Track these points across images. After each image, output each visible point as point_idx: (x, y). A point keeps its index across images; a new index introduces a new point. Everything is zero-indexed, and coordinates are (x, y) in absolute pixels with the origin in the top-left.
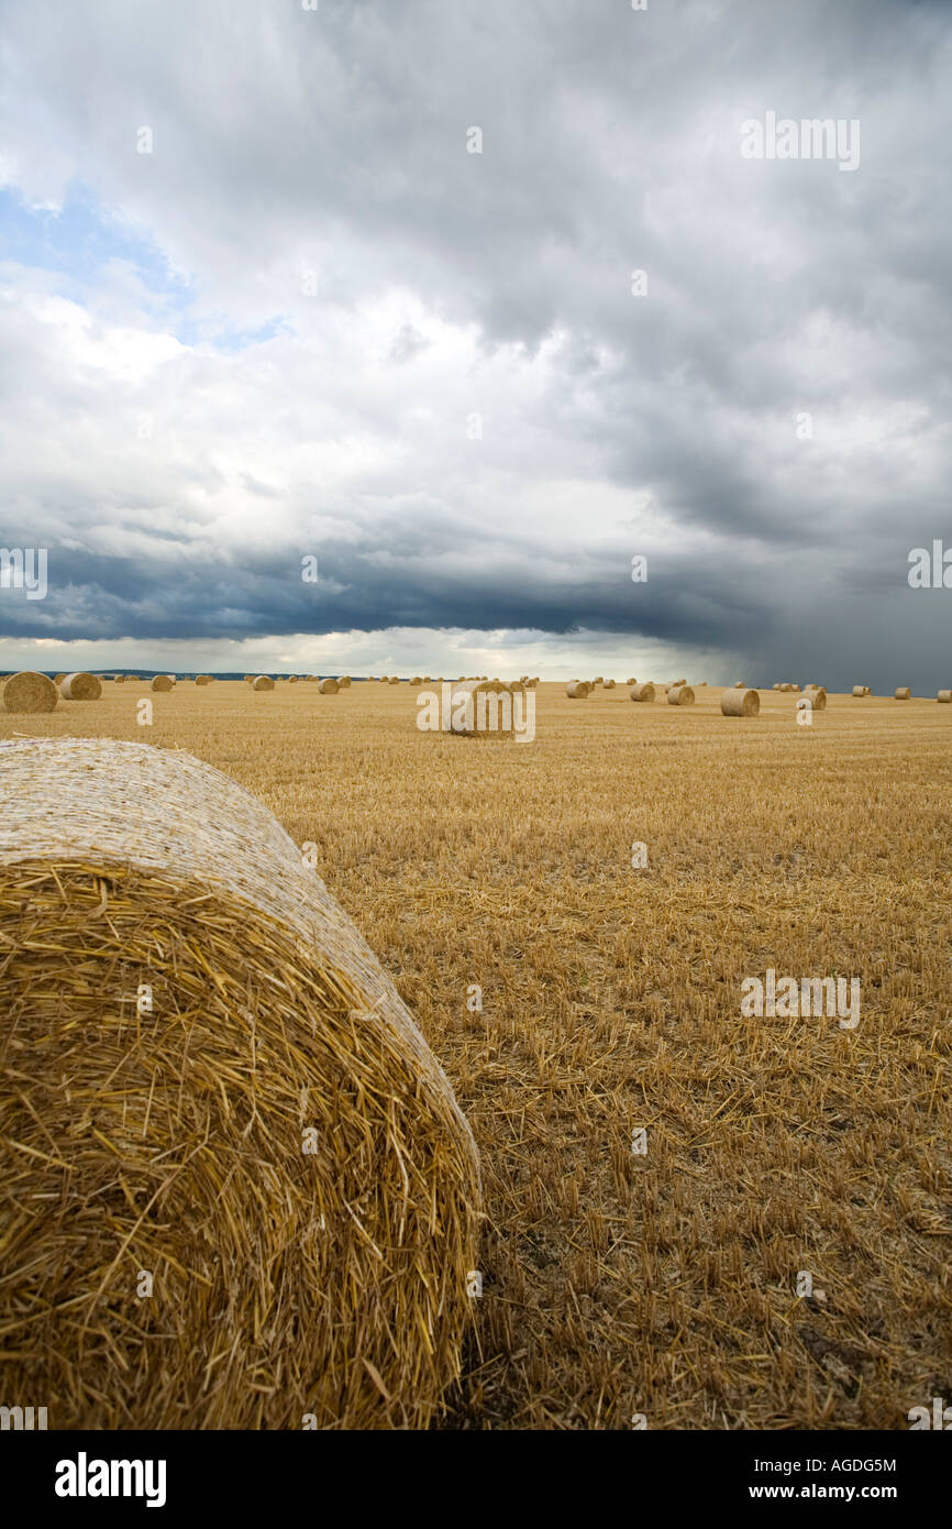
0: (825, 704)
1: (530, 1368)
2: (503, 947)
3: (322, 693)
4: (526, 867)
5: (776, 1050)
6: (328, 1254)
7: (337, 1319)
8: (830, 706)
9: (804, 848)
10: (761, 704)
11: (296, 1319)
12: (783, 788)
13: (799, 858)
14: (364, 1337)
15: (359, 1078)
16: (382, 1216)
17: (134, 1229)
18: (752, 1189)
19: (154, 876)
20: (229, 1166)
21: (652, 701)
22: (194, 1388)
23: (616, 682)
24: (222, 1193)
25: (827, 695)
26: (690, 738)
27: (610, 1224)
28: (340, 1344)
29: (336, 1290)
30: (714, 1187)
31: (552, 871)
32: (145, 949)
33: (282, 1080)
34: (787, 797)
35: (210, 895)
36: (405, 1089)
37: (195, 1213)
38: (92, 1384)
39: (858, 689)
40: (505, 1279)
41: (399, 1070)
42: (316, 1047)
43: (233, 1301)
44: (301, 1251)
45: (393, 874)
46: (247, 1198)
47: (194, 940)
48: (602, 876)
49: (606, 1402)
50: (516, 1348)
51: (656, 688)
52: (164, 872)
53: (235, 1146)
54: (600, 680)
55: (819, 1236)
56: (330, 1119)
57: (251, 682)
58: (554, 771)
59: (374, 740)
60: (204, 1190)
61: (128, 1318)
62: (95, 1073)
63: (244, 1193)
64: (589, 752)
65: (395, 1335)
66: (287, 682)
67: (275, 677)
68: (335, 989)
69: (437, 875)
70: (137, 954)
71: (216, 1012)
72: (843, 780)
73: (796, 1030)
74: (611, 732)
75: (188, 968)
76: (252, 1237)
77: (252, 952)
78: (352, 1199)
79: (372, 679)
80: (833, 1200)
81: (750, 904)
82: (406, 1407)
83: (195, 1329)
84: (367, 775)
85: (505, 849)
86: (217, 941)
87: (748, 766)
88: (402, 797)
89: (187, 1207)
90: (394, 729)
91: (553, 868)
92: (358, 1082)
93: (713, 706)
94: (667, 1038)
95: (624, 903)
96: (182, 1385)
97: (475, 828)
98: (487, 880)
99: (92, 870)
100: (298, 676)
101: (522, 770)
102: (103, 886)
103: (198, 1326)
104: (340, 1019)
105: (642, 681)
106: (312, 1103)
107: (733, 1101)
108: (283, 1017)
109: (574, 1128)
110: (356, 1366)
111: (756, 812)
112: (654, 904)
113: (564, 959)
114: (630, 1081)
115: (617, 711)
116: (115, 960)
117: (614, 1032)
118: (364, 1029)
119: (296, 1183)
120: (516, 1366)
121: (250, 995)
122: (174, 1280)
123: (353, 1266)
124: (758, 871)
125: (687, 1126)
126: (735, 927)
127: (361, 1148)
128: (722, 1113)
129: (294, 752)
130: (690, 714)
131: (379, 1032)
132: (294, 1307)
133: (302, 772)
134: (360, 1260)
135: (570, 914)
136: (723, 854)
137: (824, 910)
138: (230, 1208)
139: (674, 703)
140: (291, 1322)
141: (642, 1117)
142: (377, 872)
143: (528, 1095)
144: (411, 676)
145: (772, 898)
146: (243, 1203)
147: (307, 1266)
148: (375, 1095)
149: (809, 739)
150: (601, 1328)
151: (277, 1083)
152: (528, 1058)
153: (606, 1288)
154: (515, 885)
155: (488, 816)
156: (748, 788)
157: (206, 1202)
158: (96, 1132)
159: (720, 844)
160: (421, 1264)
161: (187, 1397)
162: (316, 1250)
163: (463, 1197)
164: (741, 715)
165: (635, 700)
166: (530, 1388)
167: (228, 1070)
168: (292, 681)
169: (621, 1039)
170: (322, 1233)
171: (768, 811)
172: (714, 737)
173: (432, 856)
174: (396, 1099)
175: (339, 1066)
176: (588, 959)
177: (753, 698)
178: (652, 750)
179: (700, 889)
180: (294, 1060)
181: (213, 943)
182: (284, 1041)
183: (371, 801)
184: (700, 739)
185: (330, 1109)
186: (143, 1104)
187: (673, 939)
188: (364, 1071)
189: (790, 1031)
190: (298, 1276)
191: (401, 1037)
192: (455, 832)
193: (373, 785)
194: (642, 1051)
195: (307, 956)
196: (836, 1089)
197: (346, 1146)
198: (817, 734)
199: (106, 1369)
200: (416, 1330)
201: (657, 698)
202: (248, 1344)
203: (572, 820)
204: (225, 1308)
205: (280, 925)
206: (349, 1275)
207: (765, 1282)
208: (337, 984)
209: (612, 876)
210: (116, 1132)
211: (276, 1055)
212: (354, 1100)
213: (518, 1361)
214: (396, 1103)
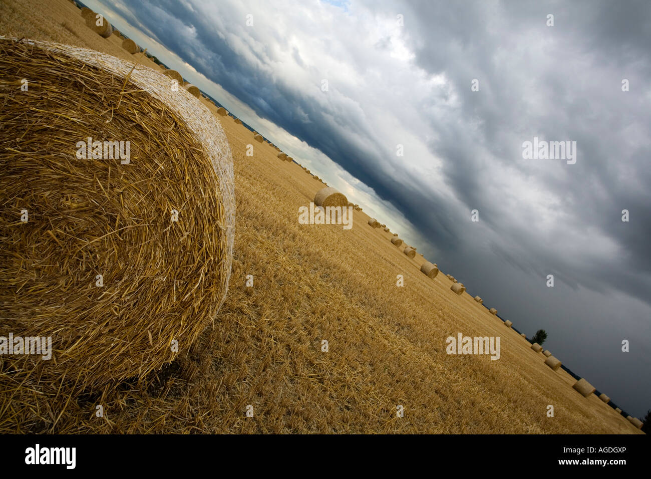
0: (461, 294)
1: (192, 390)
2: (278, 278)
3: (278, 157)
4: (306, 261)
5: (346, 374)
6: (159, 291)
7: (148, 313)
8: (462, 296)
9: (411, 328)
10: (437, 276)
11: (137, 301)
12: (420, 306)
13: (406, 330)
14: (152, 326)
15: (206, 243)
16: (183, 293)
17: (112, 233)
18: (303, 402)
19: (190, 133)
20: (150, 238)
21: (398, 247)
22: (96, 296)
23: (390, 231)
24: (143, 244)
25: (464, 292)
26: (401, 268)
27: (248, 376)
28: (144, 321)
29: (154, 303)
30: (291, 392)
31: (314, 270)
32: (173, 152)
33: (183, 225)
34: (419, 310)
35: (202, 151)
36: (217, 259)
37: (131, 244)
38: (71, 268)
39: (478, 298)
40: (202, 364)
41: (219, 252)
42: (200, 222)
43: (123, 280)
44: (152, 282)
45: (257, 230)
46: (149, 251)
47: (188, 161)
48: (331, 284)
49: (209, 414)
50: (191, 382)
51: (403, 244)
52: (194, 134)
53: (156, 234)
54: (384, 226)
55: (314, 428)
56: (189, 248)
57: (255, 135)
58: (342, 241)
59: (285, 186)
60: (138, 239)
61: (93, 258)
62: (133, 178)
63: (149, 250)
64: (360, 245)
65: (161, 333)
66: (268, 144)
67: (265, 139)
68: (218, 210)
69: (273, 241)
70: (169, 152)
71: (179, 188)
72: (444, 320)
73: (358, 373)
74: (374, 245)
75: (181, 169)
76: (142, 266)
77: (202, 178)
78: (178, 279)
79: (300, 165)
80: (327, 424)
81: (376, 329)
82: (150, 358)
83: (107, 280)
84: (273, 194)
85: (303, 251)
86: (194, 167)
87: (414, 291)
88: (280, 209)
89: (130, 241)
90: (295, 187)
91: (316, 269)
92: (205, 244)
93: (419, 265)
94: (312, 344)
95: (331, 296)
96: (93, 292)
97: (298, 237)
98: (289, 255)
99: (174, 117)
100: (274, 145)
101: (331, 233)
102: (174, 124)
103: (109, 279)
104: (213, 220)
105: (400, 237)
106: (187, 239)
107: (318, 376)
108: (197, 206)
109: (259, 344)
110: (144, 331)
111: (404, 305)
112: (342, 304)
113: (296, 297)
114: (288, 345)
115: (382, 241)
116: (162, 148)
117: (295, 329)
118: (218, 229)
119: (165, 260)
120: (188, 387)
121: (192, 190)
122: (111, 259)
123: (164, 300)
124: (388, 322)
125: (297, 371)
126: (364, 331)
127: (191, 266)
128: (311, 377)
129: (253, 168)
130: (408, 261)
131: (221, 235)
132: (139, 297)
133: (251, 176)
134: (167, 301)
135: (309, 286)
136: (380, 308)
137: (400, 350)
138: (142, 251)
139: (406, 253)
140: (135, 301)
141: (284, 358)
142: (252, 225)
143: (251, 324)
144: (315, 174)
145: (385, 333)
146: (146, 253)
147: (151, 288)
148: (207, 253)
149: (445, 300)
150: (223, 398)
151: (181, 225)
152: (259, 315)
153: (233, 390)
154: (298, 264)
155: (306, 238)
156: (407, 297)
157: (136, 243)
158: (121, 195)
159: (382, 305)
160: (184, 318)
161: (91, 298)
162: (157, 286)
163: (211, 308)
164: (426, 275)
165: (392, 242)
166: (188, 394)
167: (171, 207)
168: (270, 145)
169: (296, 333)
170: (162, 282)
171: (408, 309)
172: (410, 274)
173: (275, 234)
174: (212, 258)
175: (202, 234)
176: (304, 303)
177: (436, 272)
178: (384, 261)
179: (361, 312)
180: (191, 221)
181: (193, 166)
182: (192, 213)
183: (268, 203)
184: (405, 271)
185: (191, 246)
186: (139, 199)
187: (339, 320)
188: (209, 243)
189: (355, 372)
190: (147, 289)
191: (227, 242)
192: (290, 233)
193: (273, 198)
194: (299, 341)
195: (217, 193)
196: (356, 398)
197: (187, 262)
198: (449, 301)
199: (77, 267)
200: (169, 336)
201: (400, 247)
202: (119, 297)
203: (335, 260)
204: (120, 280)
205: (216, 177)
206: (161, 302)
207: (286, 426)
208: (219, 209)
209: (334, 287)
210: (126, 200)
211: (187, 216)
212: (199, 250)
213: (190, 386)
214: (211, 259)
